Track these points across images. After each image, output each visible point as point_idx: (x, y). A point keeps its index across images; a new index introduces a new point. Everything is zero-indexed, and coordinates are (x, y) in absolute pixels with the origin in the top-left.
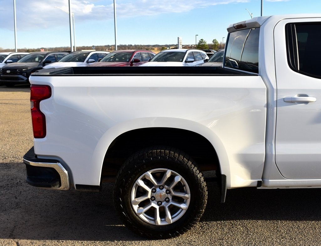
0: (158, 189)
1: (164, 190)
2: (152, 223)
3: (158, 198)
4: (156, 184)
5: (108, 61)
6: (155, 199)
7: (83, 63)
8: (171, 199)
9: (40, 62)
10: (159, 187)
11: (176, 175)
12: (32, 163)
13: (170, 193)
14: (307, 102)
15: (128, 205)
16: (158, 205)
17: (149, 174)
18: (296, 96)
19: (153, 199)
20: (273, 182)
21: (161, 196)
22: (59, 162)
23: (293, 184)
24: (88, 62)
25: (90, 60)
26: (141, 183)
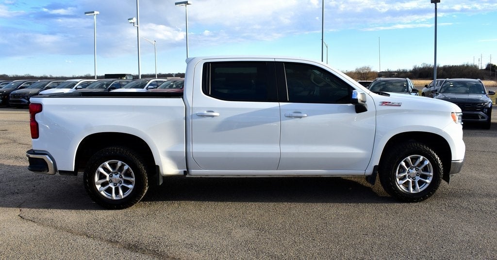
0: (114, 175)
1: (118, 175)
2: (110, 198)
3: (114, 181)
4: (112, 171)
5: (167, 87)
6: (112, 182)
7: (143, 89)
8: (123, 181)
9: (106, 88)
10: (115, 173)
11: (124, 165)
12: (31, 156)
13: (122, 178)
14: (213, 116)
15: (92, 184)
16: (114, 186)
17: (107, 164)
18: (205, 112)
19: (111, 181)
20: (195, 172)
21: (116, 179)
22: (47, 154)
23: (209, 174)
24: (147, 88)
25: (150, 87)
26: (101, 170)
